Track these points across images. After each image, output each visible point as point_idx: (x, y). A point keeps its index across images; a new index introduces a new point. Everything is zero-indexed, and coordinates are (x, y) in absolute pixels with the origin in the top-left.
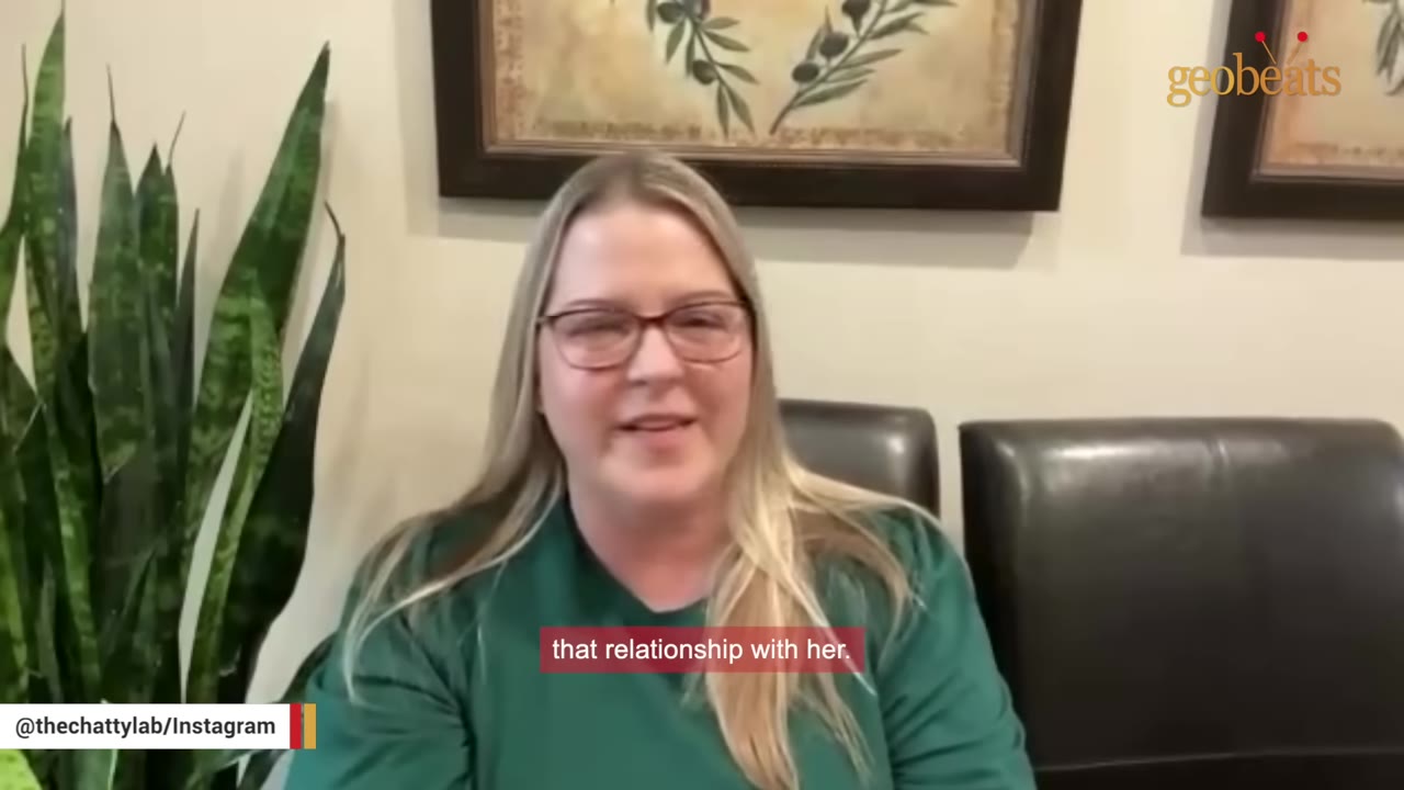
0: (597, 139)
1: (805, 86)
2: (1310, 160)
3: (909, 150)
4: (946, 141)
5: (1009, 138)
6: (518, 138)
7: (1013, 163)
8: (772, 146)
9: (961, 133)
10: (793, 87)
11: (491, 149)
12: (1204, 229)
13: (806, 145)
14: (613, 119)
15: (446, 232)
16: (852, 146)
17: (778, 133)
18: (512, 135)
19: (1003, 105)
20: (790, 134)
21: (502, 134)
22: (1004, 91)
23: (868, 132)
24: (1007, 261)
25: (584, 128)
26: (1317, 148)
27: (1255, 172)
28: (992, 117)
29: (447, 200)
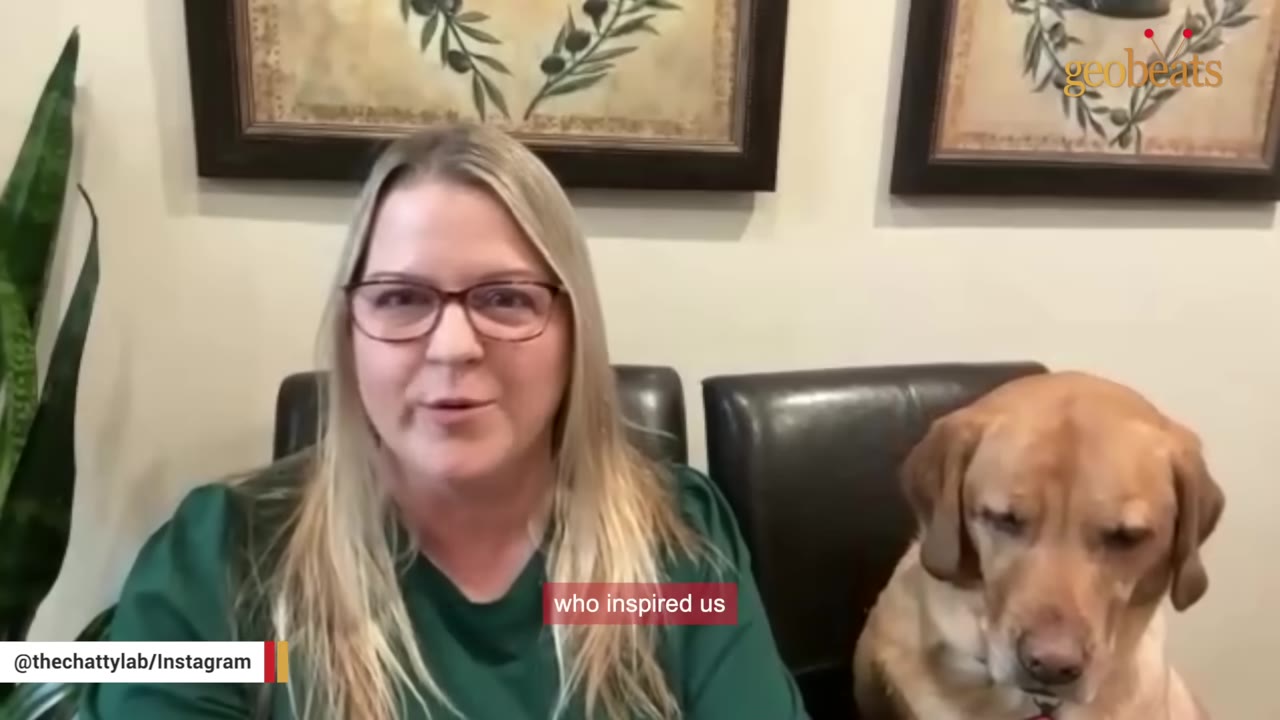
0: (356, 122)
1: (553, 78)
2: (975, 146)
3: (647, 137)
4: (679, 129)
5: (732, 126)
6: (278, 120)
7: (735, 149)
8: (527, 130)
9: (692, 123)
10: (542, 79)
11: (250, 131)
12: (893, 205)
13: (556, 130)
14: (374, 103)
15: (206, 211)
16: (598, 132)
17: (531, 119)
18: (271, 116)
19: (726, 98)
20: (541, 120)
21: (261, 117)
22: (727, 87)
23: (612, 120)
24: (736, 235)
25: (343, 111)
26: (979, 136)
27: (931, 157)
28: (718, 106)
29: (206, 180)
